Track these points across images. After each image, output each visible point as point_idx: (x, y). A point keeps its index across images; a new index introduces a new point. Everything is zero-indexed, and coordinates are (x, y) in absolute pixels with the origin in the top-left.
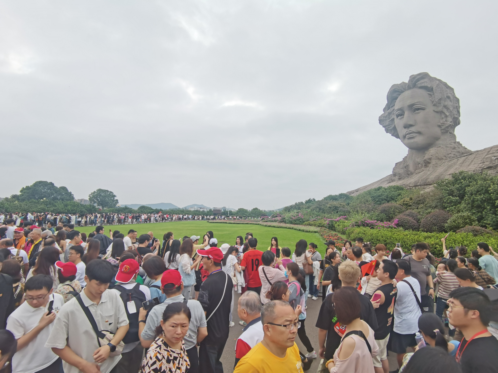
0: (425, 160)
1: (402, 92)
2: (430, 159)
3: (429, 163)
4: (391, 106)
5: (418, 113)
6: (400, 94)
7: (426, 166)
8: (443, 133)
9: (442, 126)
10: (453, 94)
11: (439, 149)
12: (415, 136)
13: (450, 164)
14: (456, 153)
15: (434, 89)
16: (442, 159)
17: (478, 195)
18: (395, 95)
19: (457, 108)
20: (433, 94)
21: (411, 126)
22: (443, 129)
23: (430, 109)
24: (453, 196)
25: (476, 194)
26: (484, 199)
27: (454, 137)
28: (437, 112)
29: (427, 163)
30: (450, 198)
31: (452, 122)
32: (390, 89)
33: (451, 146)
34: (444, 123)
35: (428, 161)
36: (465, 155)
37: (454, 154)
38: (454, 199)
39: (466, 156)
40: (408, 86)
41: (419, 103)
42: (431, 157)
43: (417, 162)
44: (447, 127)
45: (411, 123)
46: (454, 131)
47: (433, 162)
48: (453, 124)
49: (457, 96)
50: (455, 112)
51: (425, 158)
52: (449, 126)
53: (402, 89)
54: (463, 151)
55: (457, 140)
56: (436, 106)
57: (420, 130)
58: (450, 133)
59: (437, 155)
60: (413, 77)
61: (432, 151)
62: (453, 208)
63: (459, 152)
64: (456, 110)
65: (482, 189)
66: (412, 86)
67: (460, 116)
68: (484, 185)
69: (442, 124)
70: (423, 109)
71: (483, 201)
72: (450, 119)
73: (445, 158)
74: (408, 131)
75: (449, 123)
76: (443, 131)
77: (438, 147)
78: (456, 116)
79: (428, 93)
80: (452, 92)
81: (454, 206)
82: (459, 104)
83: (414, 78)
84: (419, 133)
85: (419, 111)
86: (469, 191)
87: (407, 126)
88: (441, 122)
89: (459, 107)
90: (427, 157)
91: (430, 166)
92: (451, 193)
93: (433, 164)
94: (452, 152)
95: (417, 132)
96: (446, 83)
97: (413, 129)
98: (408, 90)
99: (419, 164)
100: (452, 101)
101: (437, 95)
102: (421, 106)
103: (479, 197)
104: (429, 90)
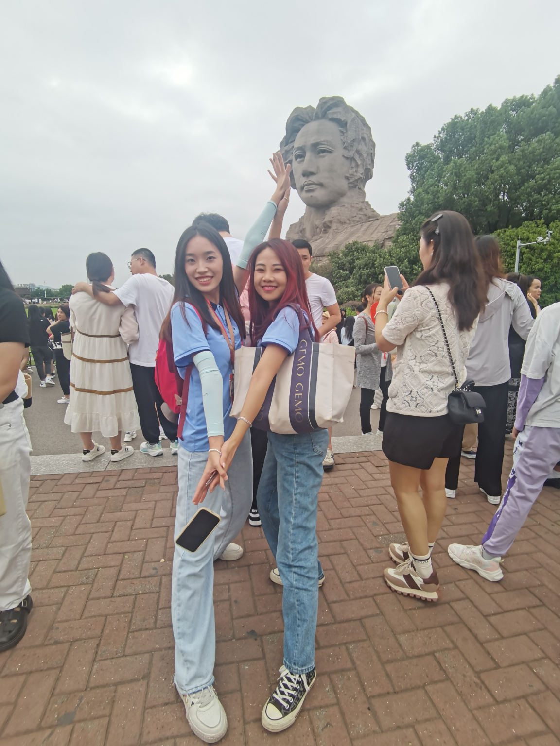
0: (324, 223)
1: (307, 122)
2: (331, 222)
3: (329, 227)
4: (289, 141)
5: (323, 157)
6: (303, 125)
7: (325, 231)
8: (350, 188)
9: (350, 177)
10: (369, 135)
11: (343, 208)
12: (316, 189)
13: (352, 230)
14: (362, 217)
15: (348, 126)
16: (345, 223)
17: (365, 269)
18: (297, 125)
19: (372, 156)
20: (345, 131)
21: (312, 174)
22: (351, 183)
23: (339, 152)
24: (344, 270)
25: (363, 268)
26: (370, 273)
27: (364, 194)
28: (347, 158)
29: (327, 227)
30: (339, 272)
31: (363, 174)
32: (291, 114)
33: (358, 206)
34: (353, 175)
35: (328, 224)
36: (371, 219)
37: (360, 218)
38: (344, 274)
39: (372, 221)
40: (316, 114)
41: (326, 143)
42: (332, 219)
43: (316, 225)
44: (357, 180)
45: (312, 170)
46: (364, 186)
47: (334, 226)
48: (364, 178)
49: (374, 139)
50: (368, 161)
51: (325, 220)
52: (359, 179)
53: (308, 118)
54: (370, 215)
55: (366, 200)
56: (348, 149)
57: (322, 181)
58: (359, 189)
59: (339, 217)
60: (324, 101)
61: (334, 211)
62: (341, 284)
63: (366, 215)
64: (370, 158)
65: (370, 263)
66: (320, 116)
67: (373, 167)
68: (372, 258)
69: (350, 175)
70: (330, 152)
71: (368, 276)
72: (361, 170)
73: (348, 222)
74: (307, 181)
75: (359, 175)
76: (350, 185)
77: (341, 207)
78: (369, 167)
79: (340, 129)
80: (368, 133)
81: (343, 282)
82: (374, 151)
83: (325, 103)
84: (321, 185)
85: (324, 154)
86: (358, 265)
87: (306, 174)
88: (351, 172)
89: (375, 154)
90: (327, 219)
91: (330, 232)
92: (341, 267)
93: (334, 230)
94: (357, 214)
95: (318, 183)
96: (364, 118)
97: (313, 179)
98: (315, 120)
99: (318, 227)
100: (367, 145)
101: (351, 135)
102: (328, 147)
103: (365, 272)
104: (342, 124)
